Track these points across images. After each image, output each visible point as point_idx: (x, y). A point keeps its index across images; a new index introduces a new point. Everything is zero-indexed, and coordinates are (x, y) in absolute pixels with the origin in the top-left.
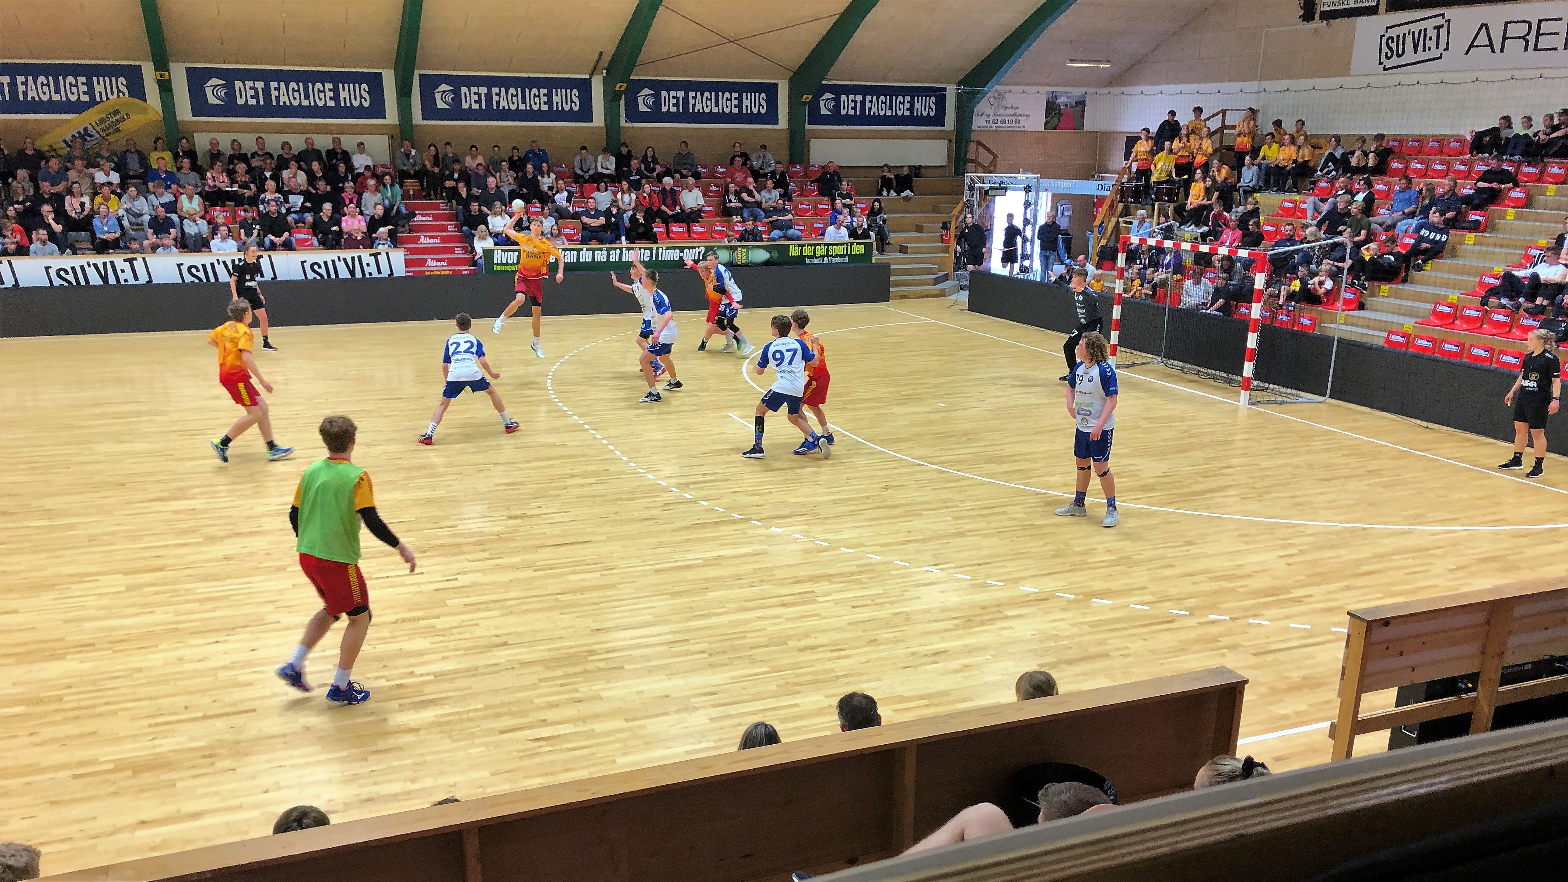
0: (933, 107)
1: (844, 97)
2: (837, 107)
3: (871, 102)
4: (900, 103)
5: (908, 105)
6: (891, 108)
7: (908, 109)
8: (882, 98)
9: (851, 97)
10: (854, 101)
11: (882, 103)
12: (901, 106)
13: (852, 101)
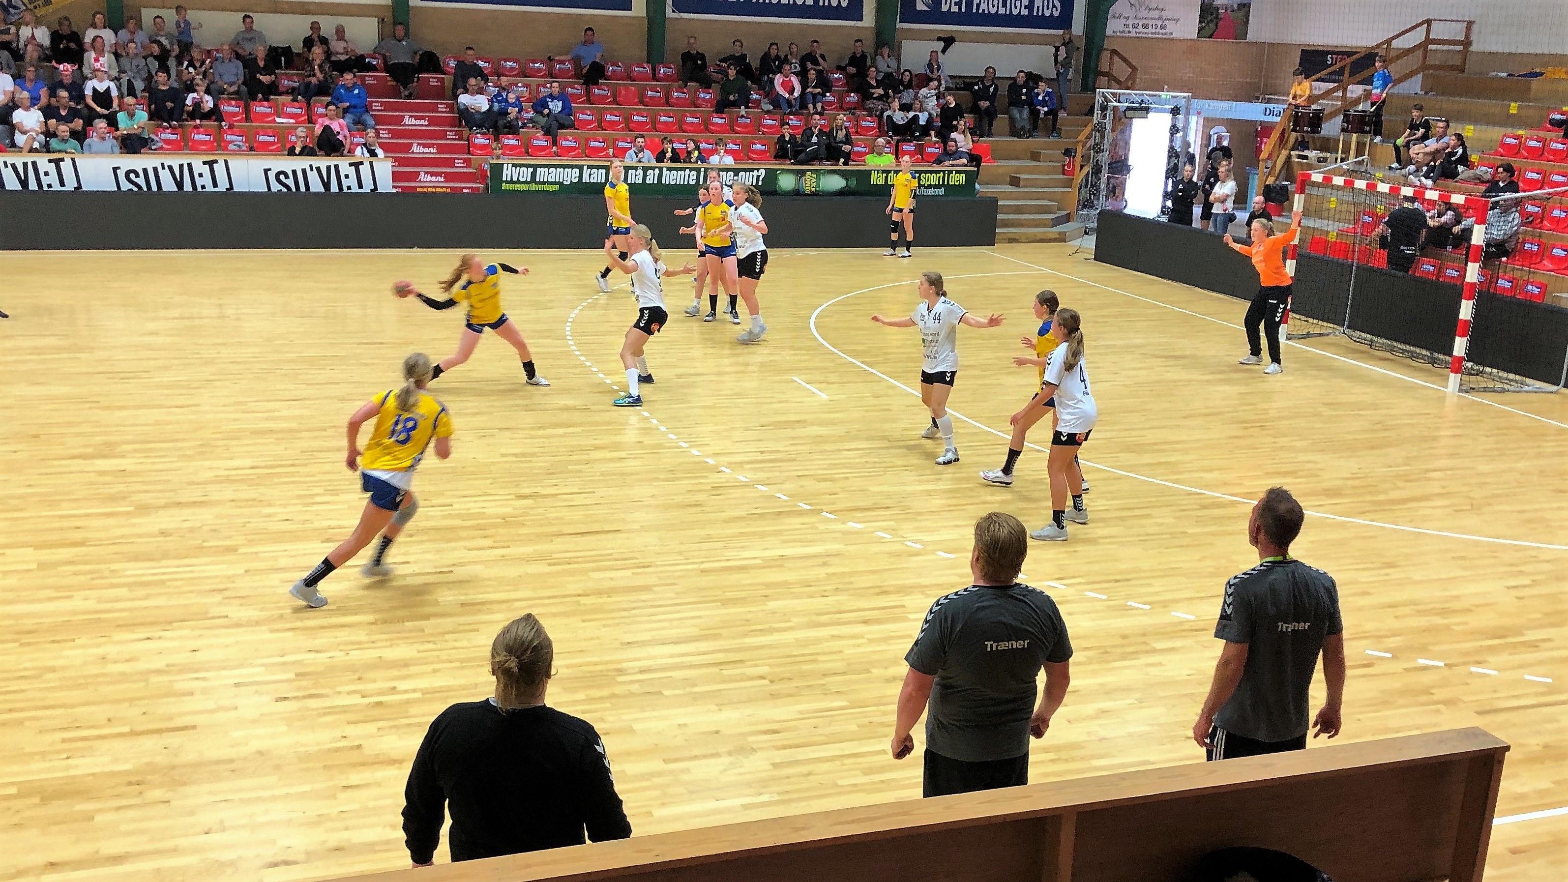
0: (1058, 5)
2: (937, 2)
5: (1026, 2)
6: (1004, 5)
7: (1026, 7)
12: (1018, 3)
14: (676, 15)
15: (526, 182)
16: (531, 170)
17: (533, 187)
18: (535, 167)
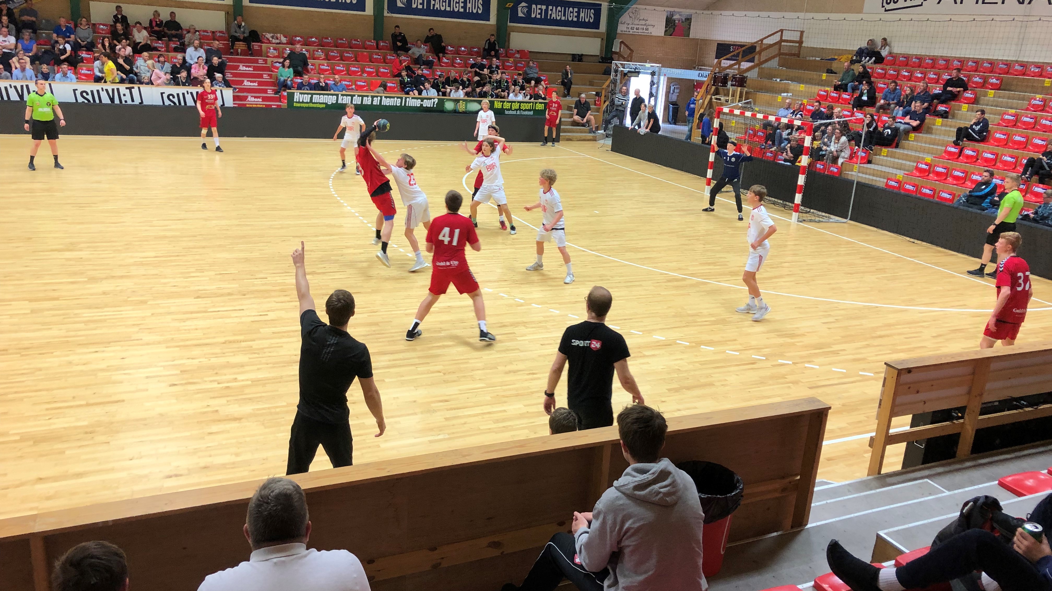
0: (592, 16)
1: (534, 6)
2: (529, 12)
3: (552, 10)
4: (571, 12)
5: (576, 14)
6: (564, 15)
7: (576, 17)
8: (559, 8)
9: (539, 6)
10: (541, 9)
11: (559, 11)
12: (572, 14)
13: (539, 9)
14: (389, 15)
15: (307, 103)
16: (310, 96)
17: (311, 105)
18: (312, 94)
